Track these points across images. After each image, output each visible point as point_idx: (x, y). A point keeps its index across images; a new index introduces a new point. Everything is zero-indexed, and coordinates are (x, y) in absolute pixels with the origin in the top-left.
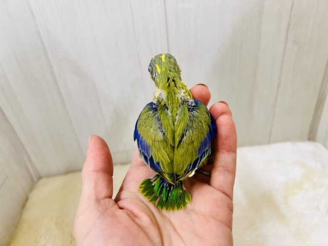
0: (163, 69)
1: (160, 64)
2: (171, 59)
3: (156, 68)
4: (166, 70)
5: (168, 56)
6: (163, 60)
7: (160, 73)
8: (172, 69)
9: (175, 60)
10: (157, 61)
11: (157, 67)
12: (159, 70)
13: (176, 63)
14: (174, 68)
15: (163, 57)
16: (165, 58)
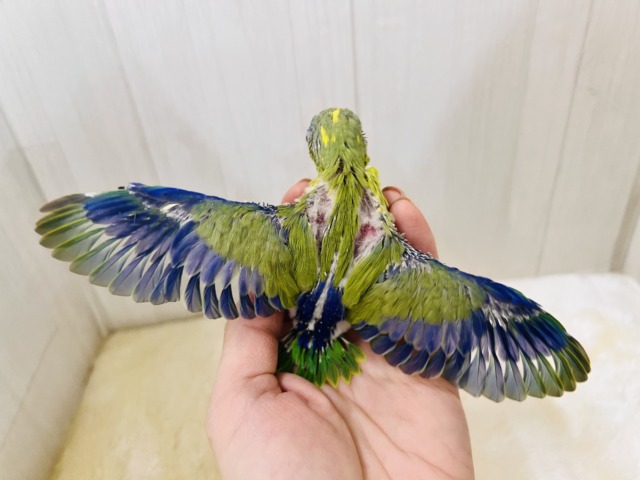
0: (334, 139)
1: (328, 127)
2: (350, 120)
3: (319, 134)
4: (338, 139)
5: (346, 113)
6: (336, 119)
7: (326, 145)
8: (350, 141)
9: (359, 122)
10: (323, 121)
11: (323, 131)
12: (325, 139)
13: (360, 128)
14: (355, 139)
15: (336, 114)
16: (339, 117)
